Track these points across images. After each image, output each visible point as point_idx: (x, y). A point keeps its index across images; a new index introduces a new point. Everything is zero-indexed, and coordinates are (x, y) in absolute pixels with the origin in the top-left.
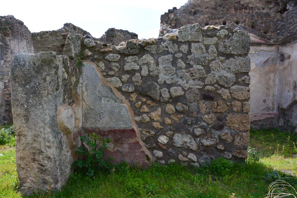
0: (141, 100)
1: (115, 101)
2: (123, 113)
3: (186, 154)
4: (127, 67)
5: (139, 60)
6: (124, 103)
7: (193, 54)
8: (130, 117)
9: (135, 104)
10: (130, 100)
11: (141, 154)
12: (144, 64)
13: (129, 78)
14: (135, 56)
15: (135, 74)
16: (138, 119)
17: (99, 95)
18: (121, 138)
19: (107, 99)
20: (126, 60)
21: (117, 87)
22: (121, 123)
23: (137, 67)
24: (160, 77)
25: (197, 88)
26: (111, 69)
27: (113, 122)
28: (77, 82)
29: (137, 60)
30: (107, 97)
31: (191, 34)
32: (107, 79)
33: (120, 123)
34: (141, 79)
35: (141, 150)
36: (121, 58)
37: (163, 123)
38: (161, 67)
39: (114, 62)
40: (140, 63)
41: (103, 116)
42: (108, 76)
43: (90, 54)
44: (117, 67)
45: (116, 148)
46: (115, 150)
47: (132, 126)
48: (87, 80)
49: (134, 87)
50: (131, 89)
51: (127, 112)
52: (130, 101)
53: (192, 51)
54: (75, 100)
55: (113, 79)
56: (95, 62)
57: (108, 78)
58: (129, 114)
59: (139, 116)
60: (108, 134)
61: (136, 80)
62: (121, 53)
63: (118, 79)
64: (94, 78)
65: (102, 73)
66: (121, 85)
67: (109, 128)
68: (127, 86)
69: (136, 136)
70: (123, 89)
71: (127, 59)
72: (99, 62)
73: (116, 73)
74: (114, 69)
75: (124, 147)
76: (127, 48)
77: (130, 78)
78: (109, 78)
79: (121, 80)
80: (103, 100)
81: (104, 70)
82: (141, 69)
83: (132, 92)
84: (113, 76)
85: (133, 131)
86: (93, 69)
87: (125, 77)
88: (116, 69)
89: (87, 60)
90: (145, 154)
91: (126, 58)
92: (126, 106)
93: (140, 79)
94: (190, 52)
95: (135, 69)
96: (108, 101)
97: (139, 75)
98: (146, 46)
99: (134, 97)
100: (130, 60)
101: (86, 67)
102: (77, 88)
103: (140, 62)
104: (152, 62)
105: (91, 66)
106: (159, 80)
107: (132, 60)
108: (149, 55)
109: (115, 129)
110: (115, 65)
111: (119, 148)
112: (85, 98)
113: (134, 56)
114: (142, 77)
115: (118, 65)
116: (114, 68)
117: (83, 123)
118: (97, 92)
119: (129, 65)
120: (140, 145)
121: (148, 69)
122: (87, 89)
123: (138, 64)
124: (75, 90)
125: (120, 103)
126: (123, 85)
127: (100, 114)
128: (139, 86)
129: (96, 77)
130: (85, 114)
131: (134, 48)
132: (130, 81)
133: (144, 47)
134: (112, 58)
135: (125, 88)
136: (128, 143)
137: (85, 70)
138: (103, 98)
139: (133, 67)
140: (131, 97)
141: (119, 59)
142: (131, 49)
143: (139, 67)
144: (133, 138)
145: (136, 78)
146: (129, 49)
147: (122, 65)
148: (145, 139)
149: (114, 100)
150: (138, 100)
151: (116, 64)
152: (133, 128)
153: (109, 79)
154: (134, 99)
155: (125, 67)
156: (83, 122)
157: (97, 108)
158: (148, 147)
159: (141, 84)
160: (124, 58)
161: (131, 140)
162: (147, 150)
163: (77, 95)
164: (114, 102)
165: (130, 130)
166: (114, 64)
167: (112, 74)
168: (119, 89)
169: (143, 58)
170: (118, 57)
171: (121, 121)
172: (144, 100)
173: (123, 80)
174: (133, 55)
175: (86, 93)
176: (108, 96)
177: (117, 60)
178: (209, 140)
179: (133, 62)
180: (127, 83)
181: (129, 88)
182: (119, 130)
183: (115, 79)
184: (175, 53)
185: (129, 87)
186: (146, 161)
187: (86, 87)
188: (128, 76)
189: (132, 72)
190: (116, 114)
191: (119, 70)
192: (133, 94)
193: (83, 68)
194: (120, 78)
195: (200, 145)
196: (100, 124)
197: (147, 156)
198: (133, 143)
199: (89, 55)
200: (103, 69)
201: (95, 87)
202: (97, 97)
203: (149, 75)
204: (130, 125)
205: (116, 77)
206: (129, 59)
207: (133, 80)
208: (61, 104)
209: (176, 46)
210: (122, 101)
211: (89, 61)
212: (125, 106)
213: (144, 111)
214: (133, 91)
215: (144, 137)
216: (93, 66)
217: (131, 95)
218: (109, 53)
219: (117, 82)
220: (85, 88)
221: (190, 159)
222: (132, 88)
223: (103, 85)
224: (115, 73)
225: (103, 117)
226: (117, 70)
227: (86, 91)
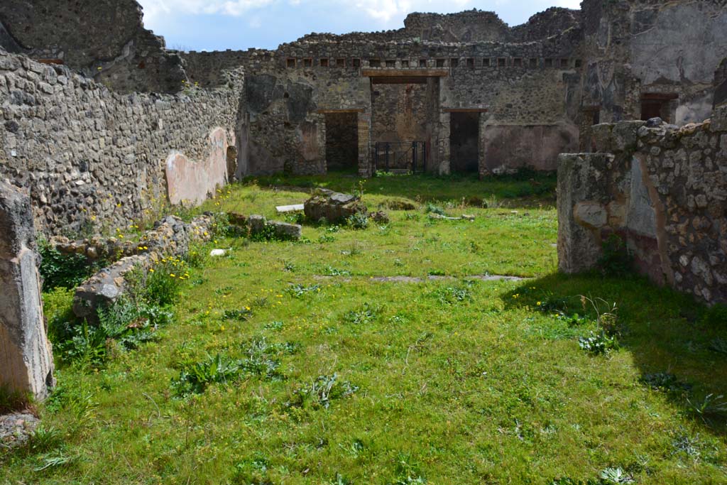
0: (673, 206)
2: (652, 219)
3: (701, 288)
6: (654, 207)
7: (721, 151)
8: (655, 225)
12: (677, 161)
14: (672, 151)
15: (670, 173)
16: (667, 228)
17: (640, 194)
18: (648, 247)
19: (644, 199)
20: (664, 155)
21: (655, 187)
24: (689, 180)
25: (719, 200)
26: (654, 165)
27: (645, 227)
28: (622, 178)
29: (673, 156)
31: (720, 121)
33: (649, 229)
34: (674, 180)
35: (659, 266)
36: (661, 152)
37: (687, 240)
38: (691, 166)
39: (656, 156)
42: (650, 173)
43: (642, 146)
44: (658, 163)
45: (644, 257)
46: (643, 259)
49: (668, 189)
51: (655, 218)
52: (664, 205)
53: (721, 146)
54: (617, 197)
56: (643, 155)
58: (656, 220)
59: (669, 225)
60: (641, 240)
61: (669, 180)
62: (662, 146)
64: (638, 174)
65: (646, 169)
66: (658, 185)
67: (642, 233)
69: (657, 248)
70: (659, 190)
72: (647, 156)
75: (650, 259)
77: (666, 178)
80: (641, 200)
83: (668, 195)
86: (638, 164)
87: (662, 175)
89: (637, 153)
90: (663, 272)
91: (664, 153)
92: (655, 210)
94: (718, 148)
95: (670, 166)
96: (644, 203)
97: (672, 175)
99: (668, 201)
102: (619, 184)
104: (684, 159)
105: (637, 161)
106: (687, 184)
108: (682, 149)
109: (645, 235)
110: (656, 161)
111: (646, 258)
112: (632, 196)
114: (675, 177)
115: (658, 160)
117: (627, 222)
118: (639, 191)
119: (666, 161)
120: (660, 259)
121: (680, 167)
122: (633, 187)
123: (673, 161)
124: (616, 186)
125: (651, 206)
126: (660, 184)
127: (638, 215)
128: (672, 188)
131: (670, 141)
133: (679, 139)
136: (652, 254)
137: (633, 165)
138: (642, 197)
139: (669, 164)
140: (666, 201)
141: (659, 153)
142: (668, 141)
145: (670, 178)
147: (662, 160)
150: (671, 205)
152: (656, 238)
153: (650, 176)
154: (668, 204)
155: (663, 163)
157: (637, 208)
159: (674, 186)
161: (654, 251)
162: (669, 269)
164: (648, 204)
165: (654, 239)
166: (656, 159)
167: (653, 171)
168: (657, 189)
169: (677, 154)
170: (658, 150)
171: (650, 227)
173: (661, 179)
174: (670, 149)
176: (645, 196)
177: (657, 154)
178: (723, 277)
179: (669, 157)
180: (662, 183)
181: (663, 190)
182: (648, 238)
183: (655, 177)
184: (705, 148)
185: (664, 188)
186: (662, 281)
187: (633, 183)
188: (665, 175)
189: (668, 170)
190: (647, 218)
191: (659, 166)
192: (668, 197)
193: (632, 161)
194: (659, 177)
195: (715, 281)
196: (637, 227)
197: (665, 275)
198: (655, 255)
199: (640, 147)
200: (649, 164)
201: (638, 184)
202: (638, 196)
203: (680, 176)
204: (655, 234)
205: (656, 175)
206: (667, 153)
207: (667, 180)
208: (583, 201)
209: (706, 138)
210: (653, 204)
211: (640, 153)
213: (673, 219)
214: (667, 193)
217: (666, 199)
219: (656, 181)
221: (703, 295)
223: (643, 183)
224: (656, 169)
225: (639, 220)
226: (657, 166)
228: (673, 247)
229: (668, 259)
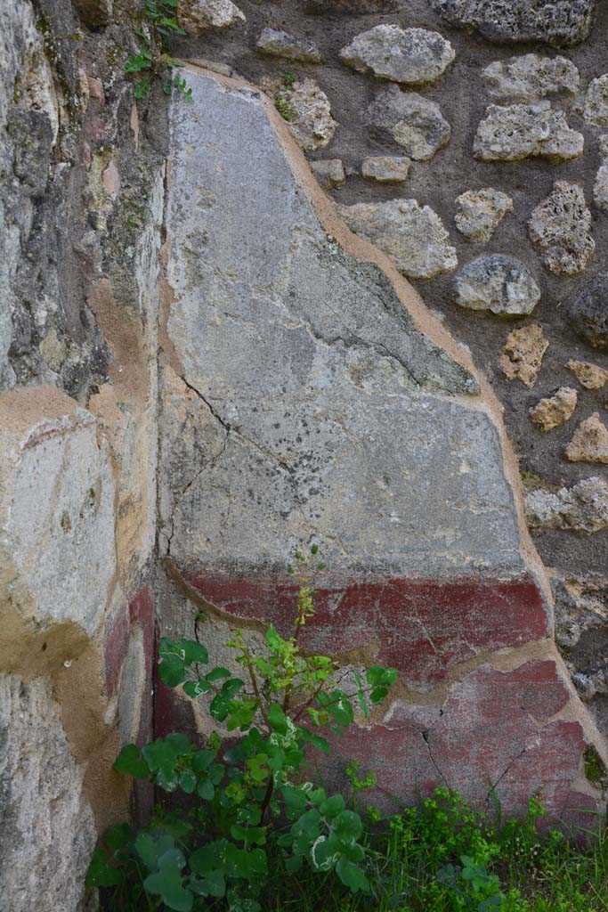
0: (572, 377)
1: (411, 374)
2: (464, 469)
4: (501, 134)
5: (584, 89)
6: (475, 394)
8: (512, 500)
9: (534, 402)
10: (500, 375)
11: (557, 742)
13: (508, 211)
14: (564, 61)
15: (550, 190)
16: (547, 504)
17: (292, 327)
18: (439, 641)
19: (354, 355)
20: (494, 84)
21: (424, 274)
22: (449, 535)
23: (572, 142)
26: (381, 140)
27: (388, 528)
29: (573, 88)
30: (353, 341)
32: (353, 208)
33: (439, 534)
34: (593, 229)
35: (560, 716)
36: (455, 64)
39: (405, 87)
40: (589, 114)
41: (315, 484)
42: (358, 185)
43: (229, 19)
44: (428, 128)
45: (394, 705)
46: (388, 716)
47: (522, 561)
48: (207, 204)
49: (542, 284)
50: (521, 298)
51: (498, 460)
52: (499, 378)
54: (113, 352)
55: (394, 211)
56: (266, 81)
57: (361, 206)
59: (553, 484)
60: (345, 615)
61: (557, 231)
62: (464, 28)
63: (430, 215)
64: (256, 194)
65: (316, 165)
66: (451, 263)
67: (358, 567)
68: (493, 268)
70: (468, 293)
71: (501, 78)
72: (288, 84)
73: (420, 171)
74: (403, 140)
75: (454, 703)
77: (517, 219)
78: (367, 202)
79: (450, 224)
80: (319, 362)
81: (325, 142)
82: (593, 156)
83: (517, 321)
84: (392, 189)
85: (526, 592)
86: (256, 122)
87: (482, 206)
88: (416, 138)
89: (204, 62)
90: (584, 744)
91: (493, 70)
92: (492, 417)
93: (586, 227)
95: (555, 149)
96: (358, 375)
97: (581, 200)
99: (529, 348)
100: (521, 86)
101: (200, 106)
102: (129, 251)
103: (594, 107)
105: (240, 102)
109: (396, 576)
110: (413, 116)
111: (414, 708)
112: (184, 344)
113: (553, 57)
114: (598, 212)
115: (432, 109)
116: (407, 135)
117: (160, 524)
118: (278, 303)
119: (514, 118)
120: (562, 685)
122: (197, 278)
123: (576, 121)
124: (114, 265)
125: (450, 392)
126: (462, 260)
127: (290, 464)
128: (575, 274)
129: (272, 184)
130: (179, 465)
132: (512, 240)
134: (397, 51)
135: (481, 282)
136: (481, 673)
137: (189, 124)
138: (320, 344)
139: (545, 135)
140: (509, 353)
141: (443, 65)
143: (581, 137)
144: (516, 645)
145: (562, 215)
147: (463, 115)
149: (404, 365)
150: (554, 372)
151: (423, 106)
152: (527, 576)
153: (364, 210)
154: (528, 369)
155: (486, 130)
156: (165, 517)
157: (269, 421)
158: (593, 690)
159: (589, 262)
160: (478, 64)
161: (505, 651)
163: (129, 309)
164: (402, 382)
165: (503, 589)
166: (404, 103)
167: (389, 175)
168: (438, 291)
170: (437, 50)
171: (445, 523)
172: (597, 376)
173: (463, 223)
175: (189, 306)
176: (364, 334)
177: (432, 75)
179: (541, 97)
180: (489, 249)
181: (510, 287)
182: (429, 588)
183: (409, 217)
185: (509, 278)
186: (585, 786)
187: (197, 256)
188: (505, 202)
189: (530, 175)
190: (412, 468)
191: (440, 150)
192: (521, 333)
193: (177, 109)
194: (448, 213)
196: (293, 542)
197: (588, 752)
198: (516, 672)
199: (218, 22)
200: (319, 138)
201: (267, 257)
202: (279, 337)
204: (508, 555)
205: (415, 202)
207: (538, 228)
211: (215, 65)
212: (486, 418)
213: (590, 452)
214: (531, 306)
216: (254, 100)
217: (512, 342)
218: (371, 19)
219: (425, 237)
220: (182, 265)
222: (529, 285)
223: (325, 249)
224: (410, 170)
225: (313, 492)
226: (424, 150)
227: (189, 287)
228: (588, 593)
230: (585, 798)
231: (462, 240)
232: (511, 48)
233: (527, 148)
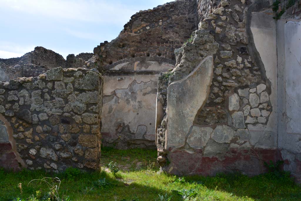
0: (19, 122)
2: (3, 132)
3: (49, 164)
4: (9, 98)
5: (18, 93)
6: (4, 124)
7: (56, 90)
8: (8, 135)
9: (14, 125)
10: (11, 122)
11: (14, 162)
12: (21, 97)
14: (16, 91)
15: (15, 104)
16: (15, 136)
18: (1, 150)
20: (9, 93)
22: (2, 138)
23: (16, 99)
24: (32, 106)
25: (57, 115)
29: (17, 93)
31: (54, 75)
34: (19, 107)
35: (15, 159)
36: (6, 91)
37: (33, 140)
38: (33, 98)
39: (0, 94)
40: (19, 96)
44: (3, 98)
47: (9, 141)
49: (14, 113)
50: (11, 115)
51: (6, 131)
52: (11, 123)
53: (55, 87)
58: (7, 132)
59: (16, 134)
61: (15, 108)
62: (6, 88)
63: (3, 107)
69: (11, 149)
70: (6, 114)
73: (2, 102)
75: (3, 157)
76: (10, 85)
77: (11, 106)
79: (5, 108)
82: (19, 100)
83: (12, 117)
85: (10, 144)
87: (8, 105)
90: (18, 162)
91: (9, 92)
92: (6, 126)
94: (53, 88)
97: (18, 104)
98: (23, 83)
99: (14, 120)
100: (12, 94)
104: (27, 95)
106: (31, 108)
107: (13, 93)
108: (25, 90)
110: (1, 97)
114: (20, 105)
115: (3, 96)
119: (11, 97)
120: (15, 155)
121: (24, 100)
123: (17, 97)
125: (1, 124)
126: (6, 111)
128: (17, 112)
131: (14, 85)
132: (11, 109)
133: (22, 84)
135: (7, 113)
136: (6, 153)
139: (13, 98)
142: (13, 85)
143: (18, 98)
144: (9, 150)
145: (15, 106)
146: (11, 85)
147: (6, 96)
148: (20, 151)
150: (16, 122)
152: (10, 143)
154: (14, 122)
155: (8, 98)
158: (22, 157)
159: (19, 111)
161: (8, 151)
162: (21, 159)
165: (7, 144)
168: (3, 114)
169: (21, 92)
170: (3, 91)
171: (2, 137)
172: (21, 122)
174: (14, 90)
177: (3, 93)
178: (66, 154)
179: (14, 95)
180: (9, 110)
184: (44, 88)
185: (10, 113)
186: (19, 167)
188: (10, 105)
189: (13, 102)
191: (4, 100)
194: (5, 106)
195: (59, 158)
197: (19, 163)
198: (10, 153)
203: (24, 105)
204: (7, 140)
205: (1, 106)
206: (11, 92)
207: (13, 108)
209: (44, 84)
210: (3, 123)
213: (20, 130)
214: (13, 115)
215: (19, 150)
217: (12, 119)
219: (2, 109)
221: (52, 167)
222: (12, 113)
226: (2, 100)
228: (22, 146)
229: (19, 154)
230: (19, 169)
231: (6, 109)
232: (11, 90)
233: (12, 100)
